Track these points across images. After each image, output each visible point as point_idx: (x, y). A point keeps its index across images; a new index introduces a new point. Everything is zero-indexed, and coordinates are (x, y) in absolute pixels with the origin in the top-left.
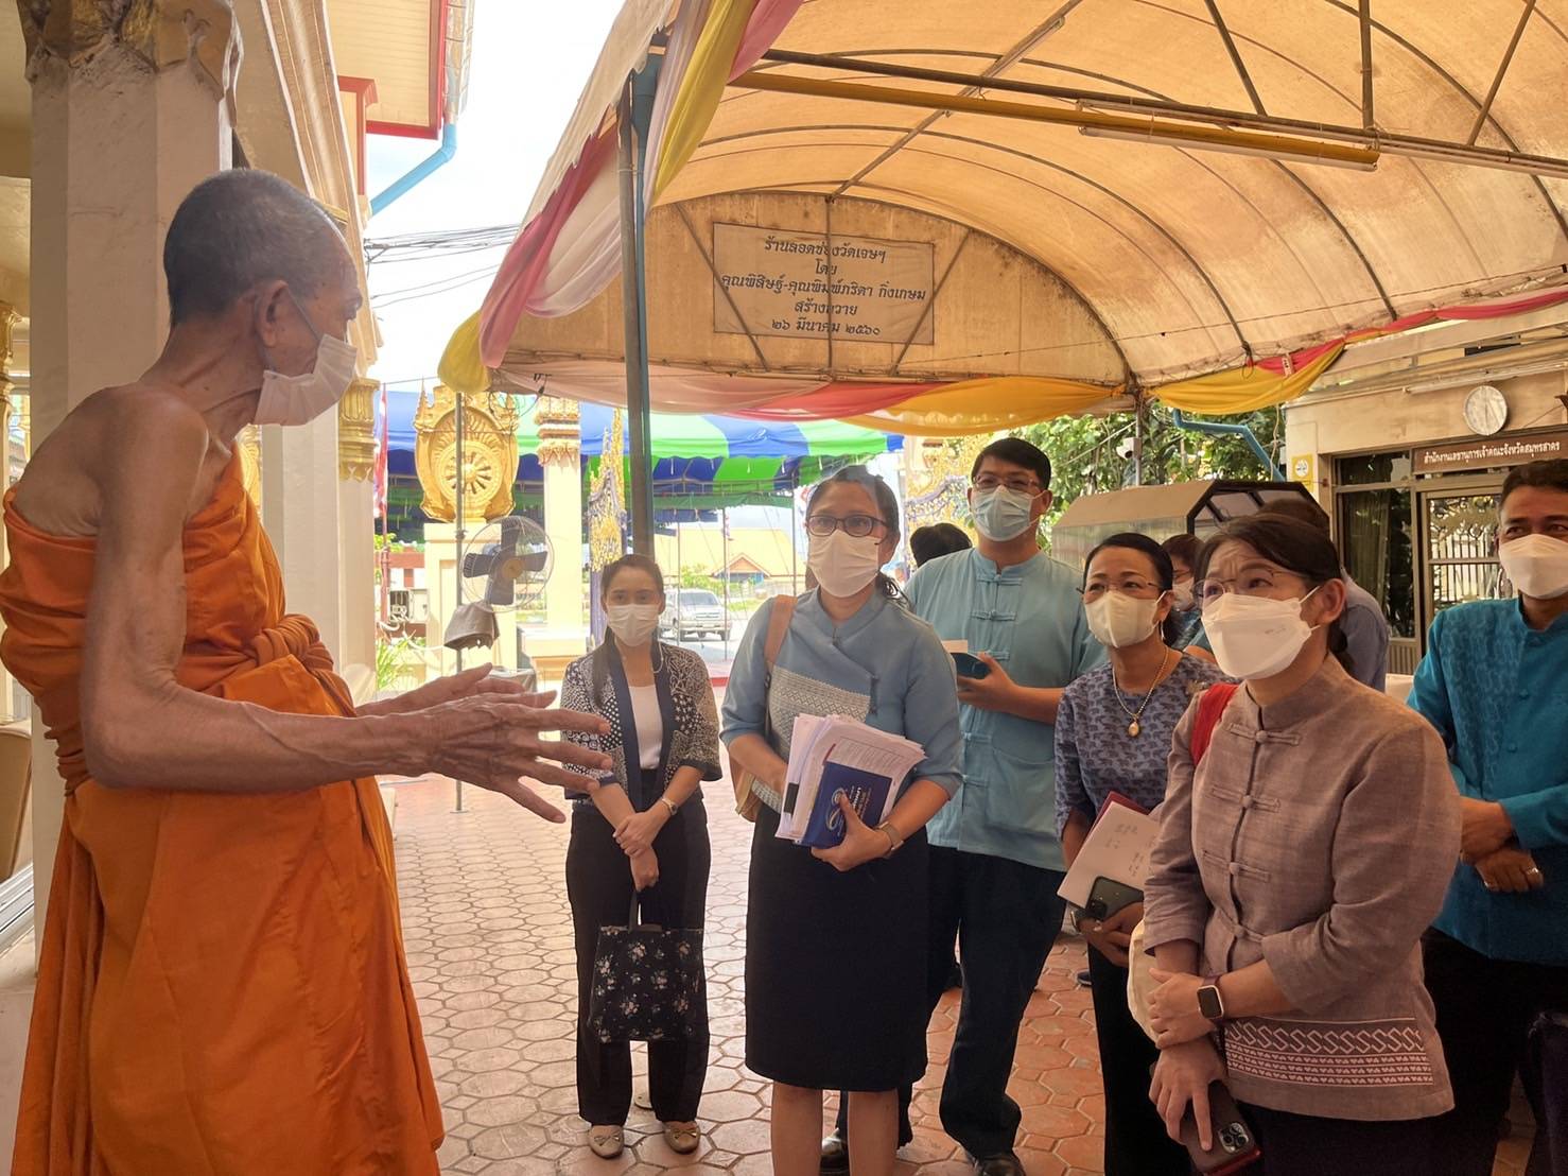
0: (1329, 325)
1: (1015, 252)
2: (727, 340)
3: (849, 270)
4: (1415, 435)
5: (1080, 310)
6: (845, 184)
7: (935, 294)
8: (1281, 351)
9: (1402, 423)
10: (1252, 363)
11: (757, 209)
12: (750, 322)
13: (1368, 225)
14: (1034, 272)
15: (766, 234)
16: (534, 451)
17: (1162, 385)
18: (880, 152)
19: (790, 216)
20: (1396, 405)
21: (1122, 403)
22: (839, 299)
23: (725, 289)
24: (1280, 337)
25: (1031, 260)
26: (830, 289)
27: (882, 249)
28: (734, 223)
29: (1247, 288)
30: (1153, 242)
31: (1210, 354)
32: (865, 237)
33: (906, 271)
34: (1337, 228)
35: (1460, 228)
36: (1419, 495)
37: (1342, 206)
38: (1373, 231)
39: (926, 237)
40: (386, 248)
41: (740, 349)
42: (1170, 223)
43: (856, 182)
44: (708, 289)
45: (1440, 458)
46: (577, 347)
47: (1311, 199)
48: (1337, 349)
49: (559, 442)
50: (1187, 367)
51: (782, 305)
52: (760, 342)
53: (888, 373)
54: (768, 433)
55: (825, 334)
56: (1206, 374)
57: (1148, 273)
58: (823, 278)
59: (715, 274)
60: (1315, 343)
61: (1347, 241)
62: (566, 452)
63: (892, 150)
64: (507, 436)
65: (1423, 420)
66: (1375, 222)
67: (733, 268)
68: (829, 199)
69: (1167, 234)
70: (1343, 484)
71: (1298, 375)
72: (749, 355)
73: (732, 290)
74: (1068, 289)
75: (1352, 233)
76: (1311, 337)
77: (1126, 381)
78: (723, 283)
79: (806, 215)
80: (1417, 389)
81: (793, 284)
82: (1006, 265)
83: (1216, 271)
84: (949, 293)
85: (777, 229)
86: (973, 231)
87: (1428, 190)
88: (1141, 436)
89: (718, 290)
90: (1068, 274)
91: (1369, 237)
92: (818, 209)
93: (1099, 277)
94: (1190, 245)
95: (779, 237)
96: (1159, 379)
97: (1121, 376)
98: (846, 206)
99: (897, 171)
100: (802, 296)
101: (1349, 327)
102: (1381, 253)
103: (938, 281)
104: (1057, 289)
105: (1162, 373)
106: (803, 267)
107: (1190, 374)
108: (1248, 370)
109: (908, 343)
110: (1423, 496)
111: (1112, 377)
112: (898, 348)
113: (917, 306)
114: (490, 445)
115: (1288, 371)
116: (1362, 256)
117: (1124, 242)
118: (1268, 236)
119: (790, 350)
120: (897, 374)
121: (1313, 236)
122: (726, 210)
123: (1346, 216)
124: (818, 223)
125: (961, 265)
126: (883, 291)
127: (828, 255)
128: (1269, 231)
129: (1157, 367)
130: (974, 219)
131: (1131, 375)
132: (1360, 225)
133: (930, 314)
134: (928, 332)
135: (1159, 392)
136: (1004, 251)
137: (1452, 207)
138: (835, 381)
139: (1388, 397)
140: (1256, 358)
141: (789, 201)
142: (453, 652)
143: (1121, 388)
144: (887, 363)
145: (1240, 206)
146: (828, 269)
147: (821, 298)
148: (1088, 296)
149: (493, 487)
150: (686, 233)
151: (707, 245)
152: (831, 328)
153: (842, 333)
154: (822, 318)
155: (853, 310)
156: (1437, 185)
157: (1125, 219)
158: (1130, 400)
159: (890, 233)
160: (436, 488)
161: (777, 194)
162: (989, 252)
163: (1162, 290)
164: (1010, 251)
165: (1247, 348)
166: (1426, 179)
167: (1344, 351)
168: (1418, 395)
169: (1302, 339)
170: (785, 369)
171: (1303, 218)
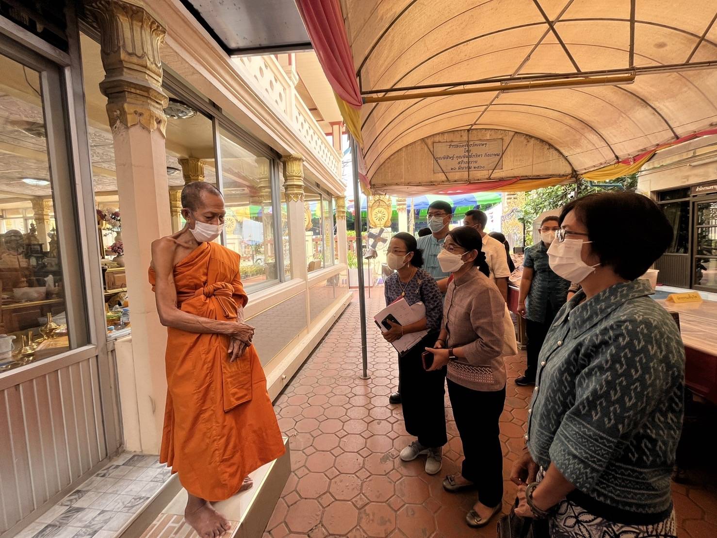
0: (649, 145)
1: (531, 137)
2: (437, 175)
3: (474, 150)
4: (692, 181)
5: (555, 152)
6: (472, 125)
7: (503, 154)
8: (630, 157)
9: (687, 177)
10: (619, 162)
11: (446, 137)
12: (444, 169)
13: (665, 106)
14: (538, 142)
15: (449, 144)
16: (396, 209)
17: (585, 173)
18: (481, 113)
19: (457, 138)
20: (685, 171)
21: (570, 180)
22: (471, 159)
23: (437, 161)
24: (630, 151)
25: (537, 139)
26: (468, 157)
27: (485, 143)
28: (439, 142)
29: (615, 136)
30: (578, 126)
31: (603, 161)
32: (480, 140)
33: (494, 148)
34: (652, 109)
35: (708, 99)
36: (693, 203)
37: (653, 101)
38: (667, 108)
39: (500, 137)
40: (348, 162)
41: (441, 177)
42: (584, 118)
43: (475, 124)
44: (432, 161)
45: (704, 189)
46: (396, 181)
47: (639, 100)
48: (652, 153)
49: (401, 207)
50: (594, 166)
51: (454, 163)
52: (447, 174)
53: (487, 179)
54: (465, 199)
55: (467, 170)
56: (601, 168)
57: (578, 137)
58: (467, 154)
59: (434, 157)
60: (644, 152)
61: (656, 113)
62: (403, 209)
63: (484, 112)
64: (389, 206)
65: (696, 175)
66: (667, 104)
67: (439, 155)
68: (468, 130)
69: (584, 123)
70: (661, 201)
71: (635, 164)
72: (444, 178)
73: (439, 161)
74: (551, 146)
75: (658, 110)
76: (642, 150)
77: (572, 173)
78: (436, 159)
79: (461, 136)
80: (693, 164)
81: (457, 157)
82: (528, 141)
83: (603, 132)
84: (508, 152)
85: (452, 142)
86: (516, 133)
87: (692, 87)
88: (578, 190)
89: (435, 161)
90: (550, 142)
91: (665, 110)
92: (465, 134)
93: (561, 141)
94: (593, 125)
95: (453, 144)
96: (584, 171)
97: (571, 172)
98: (474, 132)
99: (487, 118)
100: (460, 160)
101: (658, 145)
102: (671, 115)
103: (504, 150)
104: (547, 147)
105: (585, 169)
106: (461, 151)
107: (596, 168)
108: (616, 165)
109: (493, 170)
110: (696, 204)
111: (567, 173)
112: (491, 171)
113: (498, 158)
114: (385, 209)
115: (632, 163)
116: (663, 118)
117: (568, 128)
118: (622, 117)
119: (457, 176)
120: (490, 179)
121: (642, 114)
122: (437, 139)
123: (656, 104)
124: (465, 138)
125: (512, 143)
126: (486, 155)
127: (468, 146)
128: (623, 115)
129: (583, 168)
130: (518, 129)
131: (574, 171)
132: (661, 106)
133: (501, 161)
134: (501, 165)
135: (583, 176)
136: (527, 137)
137: (704, 91)
138: (470, 183)
139: (682, 168)
140: (620, 160)
141: (456, 133)
142: (367, 260)
143: (570, 176)
144: (487, 176)
145: (611, 108)
146: (468, 151)
147: (466, 160)
148: (558, 147)
149: (386, 219)
150: (426, 146)
151: (432, 149)
152: (469, 168)
153: (473, 169)
154: (466, 165)
155: (476, 162)
156: (696, 84)
157: (568, 120)
158: (574, 179)
159: (488, 137)
160: (372, 220)
161: (453, 132)
162: (523, 138)
163: (584, 142)
164: (529, 137)
165: (617, 157)
166: (691, 83)
167: (655, 154)
168: (695, 166)
169: (638, 151)
170: (455, 181)
171: (637, 108)
